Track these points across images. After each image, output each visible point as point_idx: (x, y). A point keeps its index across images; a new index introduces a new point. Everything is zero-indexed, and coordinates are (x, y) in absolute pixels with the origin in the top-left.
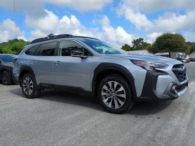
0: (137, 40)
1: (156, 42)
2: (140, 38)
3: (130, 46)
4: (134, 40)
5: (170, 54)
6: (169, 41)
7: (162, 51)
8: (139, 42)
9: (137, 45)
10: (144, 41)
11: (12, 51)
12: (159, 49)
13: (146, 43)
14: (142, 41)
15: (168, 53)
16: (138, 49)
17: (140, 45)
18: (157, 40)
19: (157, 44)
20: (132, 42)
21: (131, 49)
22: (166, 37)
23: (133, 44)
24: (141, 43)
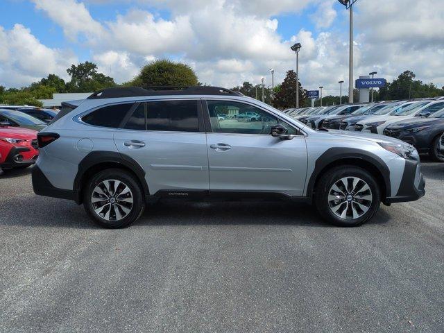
2: (87, 62)
3: (63, 81)
6: (169, 79)
8: (85, 71)
9: (80, 78)
10: (99, 71)
13: (101, 75)
14: (92, 70)
19: (145, 82)
20: (68, 70)
21: (68, 88)
22: (161, 68)
23: (70, 74)
24: (91, 74)
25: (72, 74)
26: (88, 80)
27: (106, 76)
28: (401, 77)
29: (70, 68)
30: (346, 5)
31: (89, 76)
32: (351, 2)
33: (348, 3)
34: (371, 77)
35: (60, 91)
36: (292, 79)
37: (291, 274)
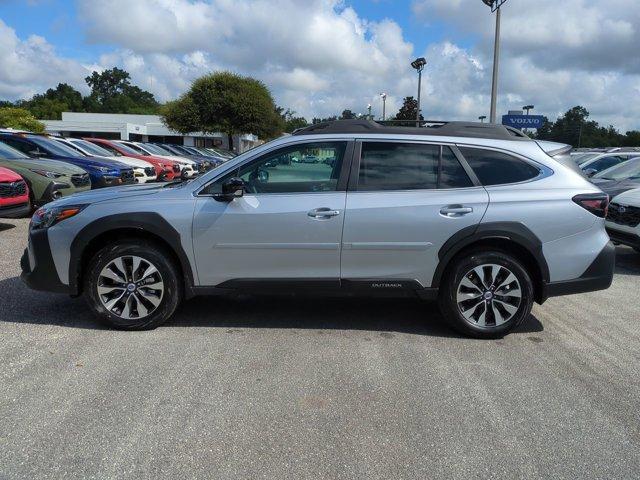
0: (106, 75)
1: (192, 95)
2: (115, 69)
3: (78, 94)
4: (95, 73)
6: (231, 100)
7: (210, 128)
8: (112, 81)
9: (104, 91)
10: (133, 82)
12: (202, 119)
13: (136, 88)
14: (122, 81)
16: (110, 106)
18: (194, 89)
19: (197, 102)
20: (88, 79)
21: (86, 106)
22: (222, 83)
23: (89, 85)
24: (122, 86)
25: (92, 85)
26: (116, 95)
27: (144, 91)
28: (569, 115)
29: (91, 75)
30: (491, 6)
31: (118, 90)
32: (499, 3)
33: (494, 4)
34: (525, 113)
35: (74, 109)
36: (411, 110)
37: (337, 419)
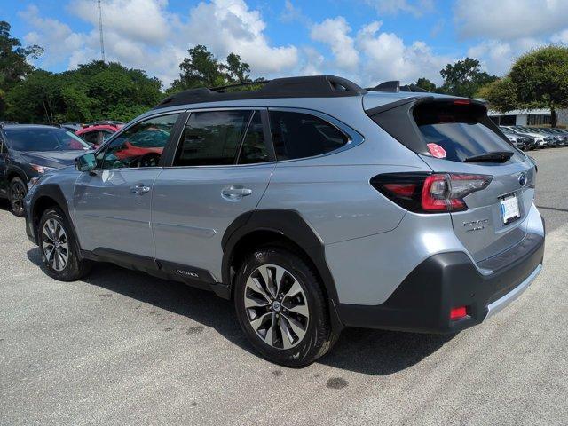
0: (458, 66)
1: (511, 74)
2: (467, 59)
3: (433, 85)
4: (449, 66)
5: (553, 112)
6: (553, 74)
8: (463, 70)
9: (456, 80)
11: (88, 96)
12: (519, 97)
13: (485, 74)
14: (472, 69)
15: (547, 111)
16: (459, 93)
17: (465, 82)
18: (514, 68)
19: (514, 80)
20: (442, 72)
22: (543, 58)
23: (443, 77)
24: (471, 74)
25: (446, 76)
29: (445, 68)
31: (468, 78)
